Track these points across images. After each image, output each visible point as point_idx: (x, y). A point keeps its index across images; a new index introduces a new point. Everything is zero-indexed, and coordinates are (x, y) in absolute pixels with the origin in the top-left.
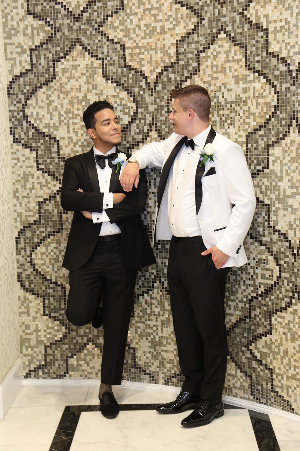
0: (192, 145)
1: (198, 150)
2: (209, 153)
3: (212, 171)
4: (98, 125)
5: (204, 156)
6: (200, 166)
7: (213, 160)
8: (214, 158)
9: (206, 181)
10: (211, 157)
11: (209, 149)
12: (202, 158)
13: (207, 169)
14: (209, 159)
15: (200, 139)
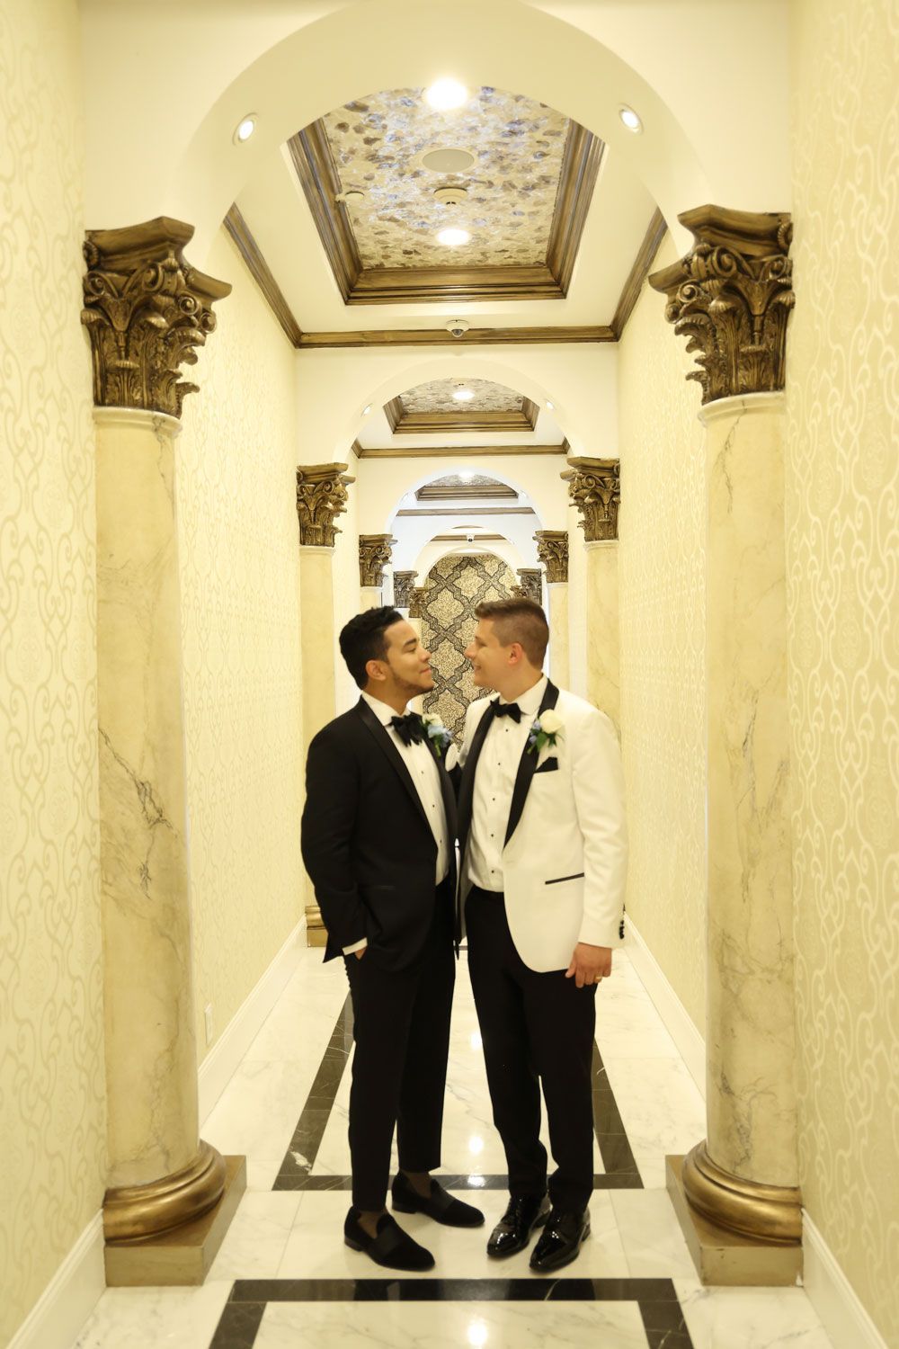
0: (515, 713)
1: (527, 723)
2: (549, 729)
3: (552, 764)
4: (393, 653)
5: (540, 735)
6: (529, 751)
7: (555, 743)
8: (558, 739)
9: (539, 780)
10: (552, 738)
11: (549, 721)
12: (533, 739)
13: (542, 759)
14: (547, 743)
15: (529, 701)
